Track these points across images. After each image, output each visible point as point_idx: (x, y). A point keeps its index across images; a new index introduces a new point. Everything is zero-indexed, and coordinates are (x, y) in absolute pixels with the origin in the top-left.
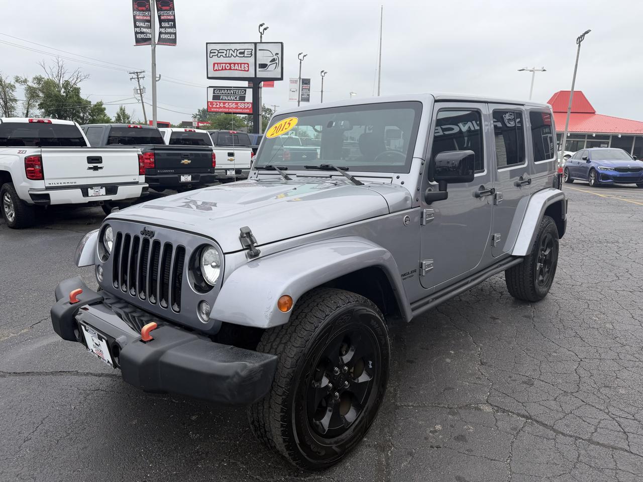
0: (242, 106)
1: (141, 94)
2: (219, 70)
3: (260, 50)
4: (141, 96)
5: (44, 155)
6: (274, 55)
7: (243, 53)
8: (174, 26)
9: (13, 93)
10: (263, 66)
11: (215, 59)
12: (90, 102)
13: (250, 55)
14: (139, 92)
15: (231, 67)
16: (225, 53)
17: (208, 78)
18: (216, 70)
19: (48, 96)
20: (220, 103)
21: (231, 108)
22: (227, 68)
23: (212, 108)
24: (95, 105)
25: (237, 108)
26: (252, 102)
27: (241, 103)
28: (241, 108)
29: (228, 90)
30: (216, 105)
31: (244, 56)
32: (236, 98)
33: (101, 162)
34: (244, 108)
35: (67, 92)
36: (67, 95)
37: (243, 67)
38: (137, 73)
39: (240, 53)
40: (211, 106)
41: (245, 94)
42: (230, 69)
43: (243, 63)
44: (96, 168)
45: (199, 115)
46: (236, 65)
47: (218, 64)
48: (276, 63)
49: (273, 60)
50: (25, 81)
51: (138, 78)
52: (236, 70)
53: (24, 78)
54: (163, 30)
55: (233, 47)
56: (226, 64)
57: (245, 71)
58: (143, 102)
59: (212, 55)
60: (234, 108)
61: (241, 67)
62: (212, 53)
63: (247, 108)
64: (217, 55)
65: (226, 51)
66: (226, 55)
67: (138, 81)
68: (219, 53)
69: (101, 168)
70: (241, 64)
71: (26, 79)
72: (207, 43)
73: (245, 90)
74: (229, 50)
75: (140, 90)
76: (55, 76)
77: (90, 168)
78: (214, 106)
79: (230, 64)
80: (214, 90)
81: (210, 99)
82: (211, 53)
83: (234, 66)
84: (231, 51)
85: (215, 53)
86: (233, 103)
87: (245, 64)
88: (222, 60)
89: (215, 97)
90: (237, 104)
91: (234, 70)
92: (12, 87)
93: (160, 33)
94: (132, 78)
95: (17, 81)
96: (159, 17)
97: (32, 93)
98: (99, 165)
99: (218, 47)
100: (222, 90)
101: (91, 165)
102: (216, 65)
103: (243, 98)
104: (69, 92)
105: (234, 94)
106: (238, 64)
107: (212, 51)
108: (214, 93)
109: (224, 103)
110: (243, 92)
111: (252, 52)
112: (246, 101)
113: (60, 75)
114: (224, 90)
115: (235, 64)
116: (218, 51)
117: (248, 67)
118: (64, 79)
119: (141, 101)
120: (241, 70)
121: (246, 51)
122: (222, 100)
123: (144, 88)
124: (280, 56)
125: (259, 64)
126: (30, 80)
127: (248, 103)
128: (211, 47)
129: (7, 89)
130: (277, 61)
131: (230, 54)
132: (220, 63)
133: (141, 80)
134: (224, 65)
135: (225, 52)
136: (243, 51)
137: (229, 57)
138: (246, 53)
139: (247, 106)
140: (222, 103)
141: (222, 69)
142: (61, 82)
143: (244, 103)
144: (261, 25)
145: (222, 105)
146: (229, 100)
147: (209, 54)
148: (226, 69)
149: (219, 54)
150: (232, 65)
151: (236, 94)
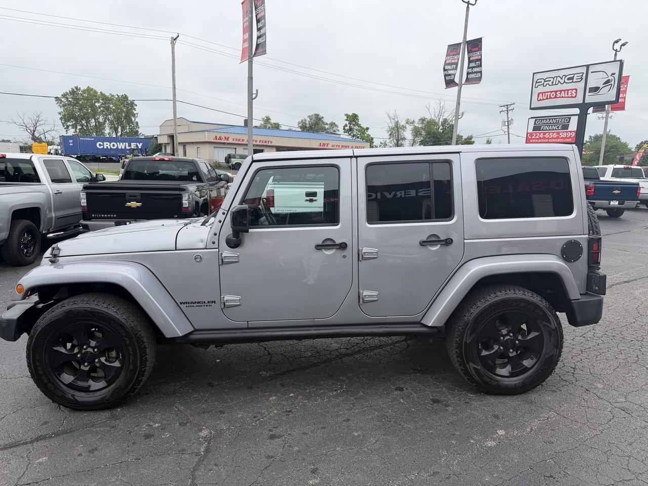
0: (564, 135)
1: (508, 126)
2: (543, 99)
3: (592, 72)
4: (508, 128)
5: (275, 190)
6: (609, 75)
7: (572, 78)
8: (481, 65)
9: (404, 133)
10: (595, 90)
11: (541, 89)
12: (462, 136)
13: (580, 80)
14: (506, 124)
15: (556, 95)
16: (552, 81)
17: (531, 109)
18: (541, 100)
19: (428, 133)
20: (540, 133)
21: (551, 139)
22: (552, 96)
23: (532, 139)
24: (466, 139)
25: (557, 138)
26: (576, 130)
27: (563, 132)
28: (562, 138)
29: (550, 119)
30: (535, 136)
31: (572, 82)
32: (558, 127)
33: (316, 196)
34: (566, 138)
35: (444, 130)
36: (443, 132)
37: (569, 93)
38: (507, 105)
39: (568, 79)
40: (530, 137)
41: (569, 122)
42: (556, 97)
43: (570, 90)
44: (311, 201)
45: (589, 142)
46: (563, 92)
47: (542, 93)
48: (611, 84)
49: (608, 81)
50: (413, 122)
51: (507, 111)
52: (562, 97)
53: (412, 120)
54: (470, 70)
55: (561, 73)
56: (551, 92)
57: (572, 97)
58: (509, 134)
59: (537, 84)
60: (555, 138)
61: (568, 94)
62: (538, 83)
63: (570, 137)
64: (543, 84)
65: (554, 78)
66: (552, 83)
67: (507, 114)
68: (545, 81)
69: (315, 200)
70: (568, 90)
71: (414, 121)
72: (534, 74)
73: (570, 118)
74: (557, 77)
75: (508, 122)
76: (436, 116)
77: (307, 200)
78: (533, 137)
79: (556, 92)
80: (536, 120)
81: (530, 130)
82: (536, 83)
83: (560, 94)
84: (559, 78)
85: (541, 82)
86: (554, 132)
87: (572, 90)
88: (548, 88)
89: (535, 129)
90: (558, 133)
91: (560, 97)
92: (404, 128)
93: (468, 73)
94: (502, 111)
95: (407, 123)
96: (469, 58)
97: (416, 132)
98: (314, 198)
99: (545, 76)
100: (544, 119)
101: (308, 198)
102: (541, 95)
103: (565, 127)
104: (445, 128)
105: (556, 123)
106: (565, 91)
107: (538, 81)
108: (535, 124)
109: (544, 134)
110: (567, 120)
111: (582, 76)
112: (569, 130)
113: (440, 115)
114: (546, 119)
115: (561, 91)
116: (544, 80)
117: (576, 93)
118: (444, 118)
119: (507, 133)
120: (568, 97)
121: (576, 75)
122: (543, 130)
123: (512, 119)
124: (616, 76)
125: (590, 88)
126: (416, 121)
127: (571, 132)
128: (537, 77)
129: (401, 130)
130: (612, 83)
131: (557, 81)
132: (545, 93)
133: (510, 112)
134: (549, 94)
135: (552, 79)
136: (572, 76)
137: (555, 84)
138: (575, 77)
139: (569, 135)
140: (542, 134)
141: (547, 99)
142: (441, 120)
143: (567, 132)
144: (617, 42)
145: (542, 136)
146: (550, 130)
147: (535, 83)
148: (551, 98)
149: (545, 83)
150: (558, 93)
151: (558, 123)
